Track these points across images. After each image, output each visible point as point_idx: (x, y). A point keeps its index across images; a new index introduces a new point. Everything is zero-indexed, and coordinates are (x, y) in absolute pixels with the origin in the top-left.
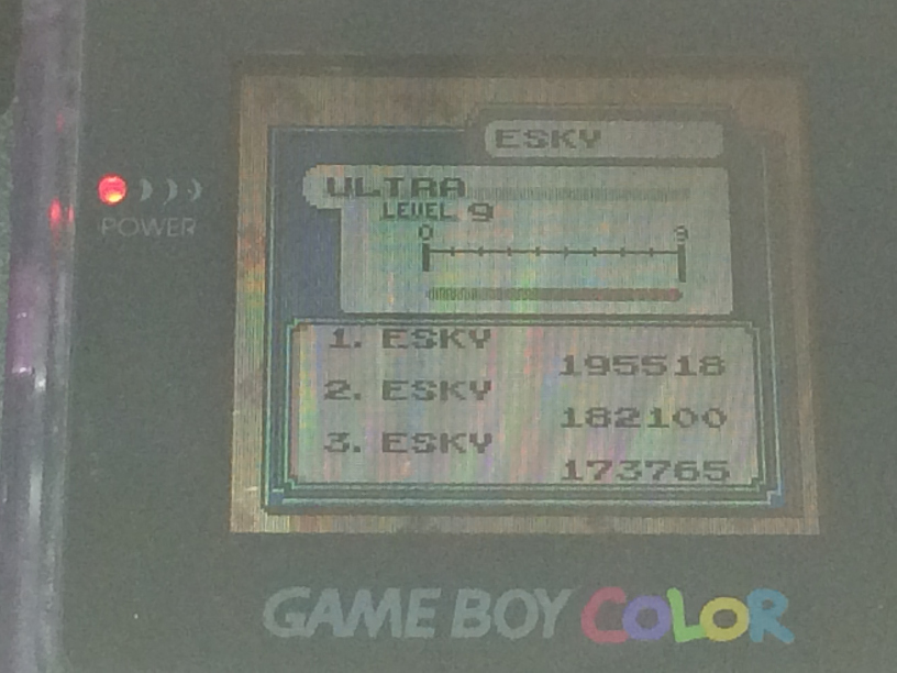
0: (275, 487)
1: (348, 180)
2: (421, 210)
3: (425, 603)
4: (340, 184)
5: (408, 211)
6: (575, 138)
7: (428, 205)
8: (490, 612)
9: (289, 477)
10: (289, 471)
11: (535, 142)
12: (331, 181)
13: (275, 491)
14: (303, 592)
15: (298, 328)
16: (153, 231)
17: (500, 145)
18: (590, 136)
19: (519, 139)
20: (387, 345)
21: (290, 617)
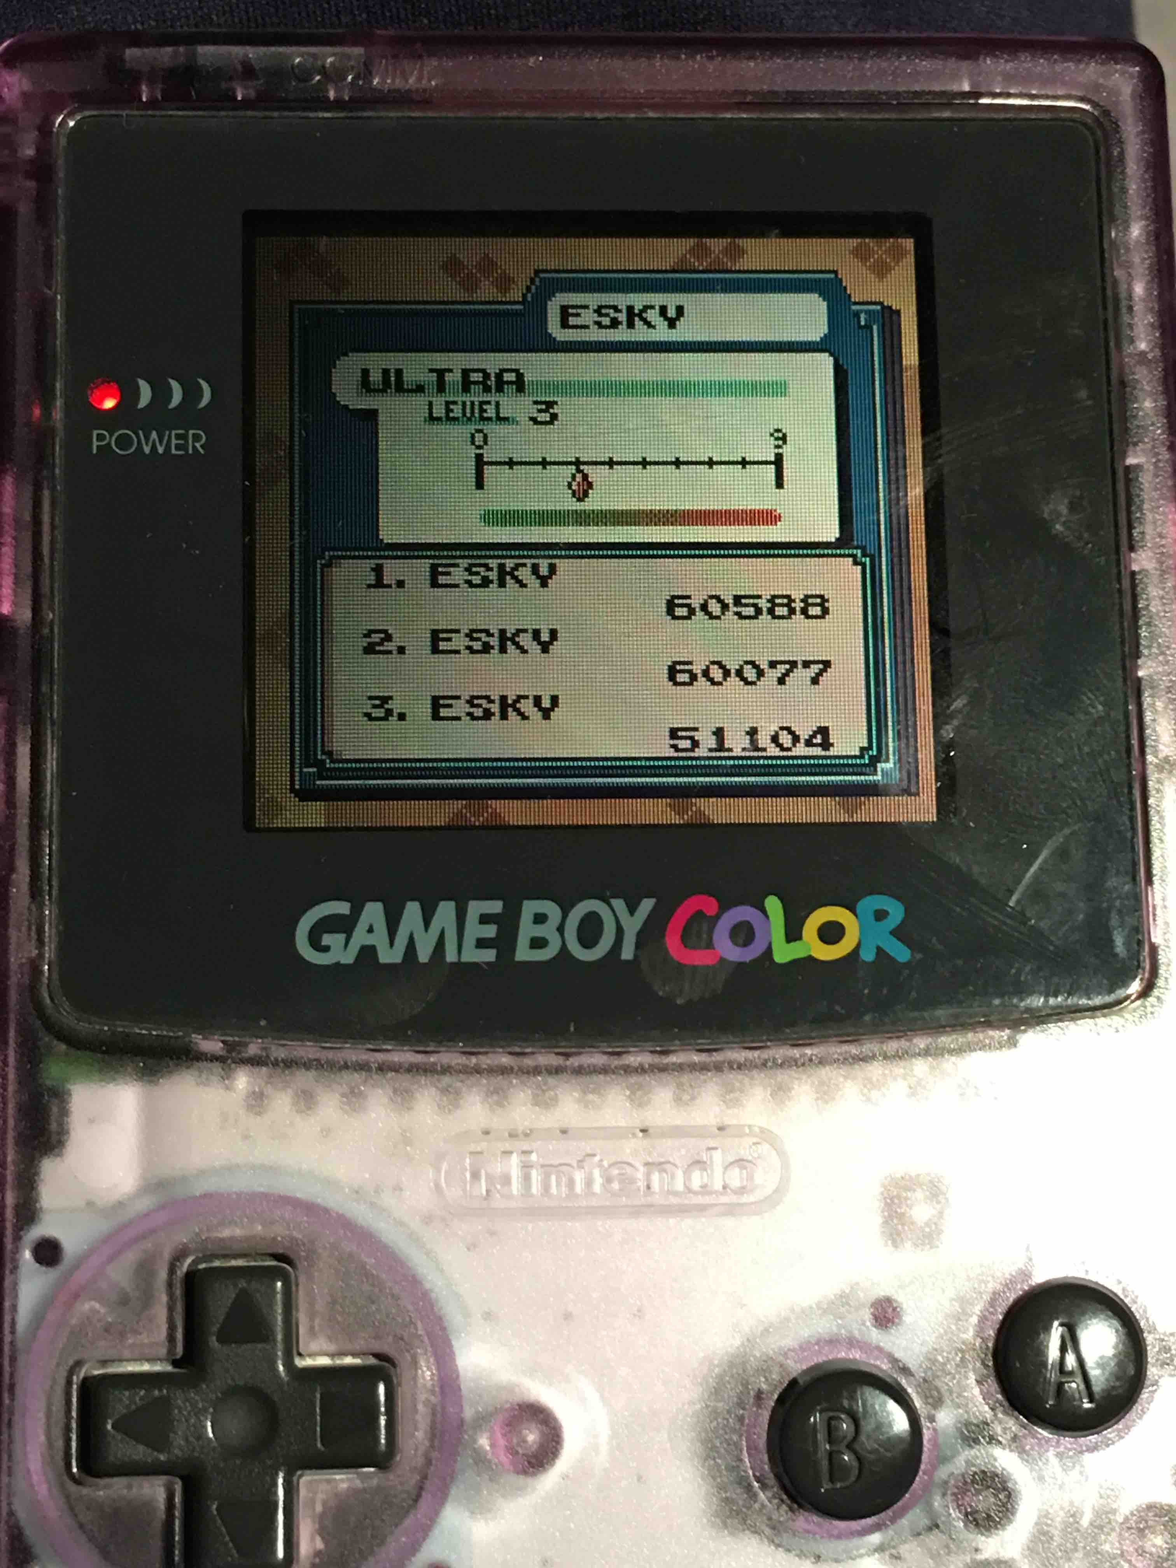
0: (307, 767)
1: (386, 372)
2: (472, 412)
3: (485, 919)
4: (376, 377)
5: (457, 411)
6: (653, 316)
7: (482, 403)
8: (561, 929)
9: (323, 753)
10: (323, 746)
11: (606, 321)
12: (365, 373)
13: (305, 770)
14: (343, 908)
15: (329, 565)
16: (154, 448)
17: (565, 325)
18: (671, 313)
19: (588, 317)
20: (434, 584)
21: (327, 939)
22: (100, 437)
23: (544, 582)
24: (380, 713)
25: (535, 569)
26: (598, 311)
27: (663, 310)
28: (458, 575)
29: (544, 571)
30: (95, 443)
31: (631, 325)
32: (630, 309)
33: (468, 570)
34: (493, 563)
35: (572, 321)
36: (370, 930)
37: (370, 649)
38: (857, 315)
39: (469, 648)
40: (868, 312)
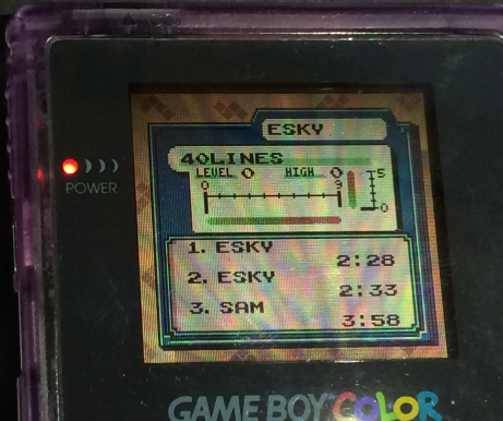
0: (166, 334)
3: (252, 403)
8: (286, 408)
9: (173, 328)
10: (172, 325)
11: (288, 131)
13: (165, 336)
14: (188, 399)
15: (171, 243)
16: (94, 191)
17: (270, 133)
18: (317, 128)
19: (280, 129)
20: (218, 251)
21: (182, 413)
22: (70, 186)
23: (267, 250)
24: (197, 310)
25: (263, 244)
26: (285, 127)
27: (314, 126)
28: (229, 247)
29: (267, 245)
30: (67, 189)
31: (300, 133)
32: (299, 125)
33: (233, 244)
34: (244, 241)
35: (273, 131)
36: (202, 409)
37: (191, 281)
38: (400, 127)
39: (236, 280)
40: (405, 127)
